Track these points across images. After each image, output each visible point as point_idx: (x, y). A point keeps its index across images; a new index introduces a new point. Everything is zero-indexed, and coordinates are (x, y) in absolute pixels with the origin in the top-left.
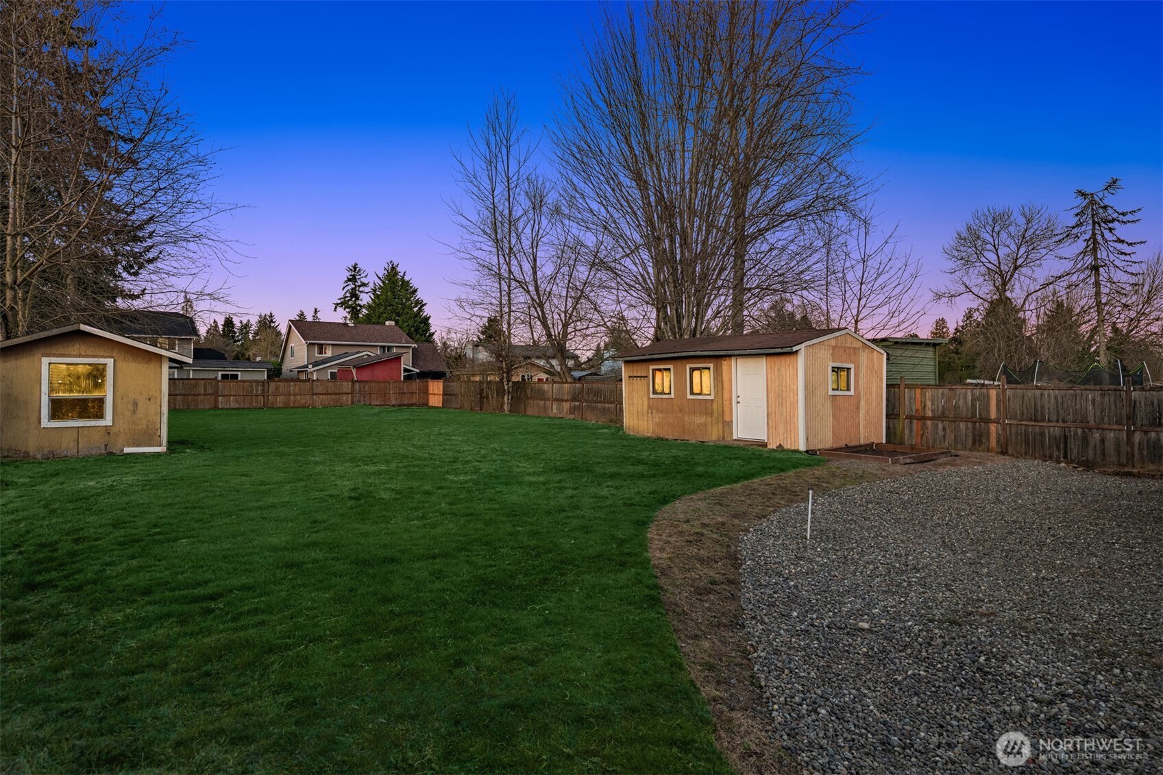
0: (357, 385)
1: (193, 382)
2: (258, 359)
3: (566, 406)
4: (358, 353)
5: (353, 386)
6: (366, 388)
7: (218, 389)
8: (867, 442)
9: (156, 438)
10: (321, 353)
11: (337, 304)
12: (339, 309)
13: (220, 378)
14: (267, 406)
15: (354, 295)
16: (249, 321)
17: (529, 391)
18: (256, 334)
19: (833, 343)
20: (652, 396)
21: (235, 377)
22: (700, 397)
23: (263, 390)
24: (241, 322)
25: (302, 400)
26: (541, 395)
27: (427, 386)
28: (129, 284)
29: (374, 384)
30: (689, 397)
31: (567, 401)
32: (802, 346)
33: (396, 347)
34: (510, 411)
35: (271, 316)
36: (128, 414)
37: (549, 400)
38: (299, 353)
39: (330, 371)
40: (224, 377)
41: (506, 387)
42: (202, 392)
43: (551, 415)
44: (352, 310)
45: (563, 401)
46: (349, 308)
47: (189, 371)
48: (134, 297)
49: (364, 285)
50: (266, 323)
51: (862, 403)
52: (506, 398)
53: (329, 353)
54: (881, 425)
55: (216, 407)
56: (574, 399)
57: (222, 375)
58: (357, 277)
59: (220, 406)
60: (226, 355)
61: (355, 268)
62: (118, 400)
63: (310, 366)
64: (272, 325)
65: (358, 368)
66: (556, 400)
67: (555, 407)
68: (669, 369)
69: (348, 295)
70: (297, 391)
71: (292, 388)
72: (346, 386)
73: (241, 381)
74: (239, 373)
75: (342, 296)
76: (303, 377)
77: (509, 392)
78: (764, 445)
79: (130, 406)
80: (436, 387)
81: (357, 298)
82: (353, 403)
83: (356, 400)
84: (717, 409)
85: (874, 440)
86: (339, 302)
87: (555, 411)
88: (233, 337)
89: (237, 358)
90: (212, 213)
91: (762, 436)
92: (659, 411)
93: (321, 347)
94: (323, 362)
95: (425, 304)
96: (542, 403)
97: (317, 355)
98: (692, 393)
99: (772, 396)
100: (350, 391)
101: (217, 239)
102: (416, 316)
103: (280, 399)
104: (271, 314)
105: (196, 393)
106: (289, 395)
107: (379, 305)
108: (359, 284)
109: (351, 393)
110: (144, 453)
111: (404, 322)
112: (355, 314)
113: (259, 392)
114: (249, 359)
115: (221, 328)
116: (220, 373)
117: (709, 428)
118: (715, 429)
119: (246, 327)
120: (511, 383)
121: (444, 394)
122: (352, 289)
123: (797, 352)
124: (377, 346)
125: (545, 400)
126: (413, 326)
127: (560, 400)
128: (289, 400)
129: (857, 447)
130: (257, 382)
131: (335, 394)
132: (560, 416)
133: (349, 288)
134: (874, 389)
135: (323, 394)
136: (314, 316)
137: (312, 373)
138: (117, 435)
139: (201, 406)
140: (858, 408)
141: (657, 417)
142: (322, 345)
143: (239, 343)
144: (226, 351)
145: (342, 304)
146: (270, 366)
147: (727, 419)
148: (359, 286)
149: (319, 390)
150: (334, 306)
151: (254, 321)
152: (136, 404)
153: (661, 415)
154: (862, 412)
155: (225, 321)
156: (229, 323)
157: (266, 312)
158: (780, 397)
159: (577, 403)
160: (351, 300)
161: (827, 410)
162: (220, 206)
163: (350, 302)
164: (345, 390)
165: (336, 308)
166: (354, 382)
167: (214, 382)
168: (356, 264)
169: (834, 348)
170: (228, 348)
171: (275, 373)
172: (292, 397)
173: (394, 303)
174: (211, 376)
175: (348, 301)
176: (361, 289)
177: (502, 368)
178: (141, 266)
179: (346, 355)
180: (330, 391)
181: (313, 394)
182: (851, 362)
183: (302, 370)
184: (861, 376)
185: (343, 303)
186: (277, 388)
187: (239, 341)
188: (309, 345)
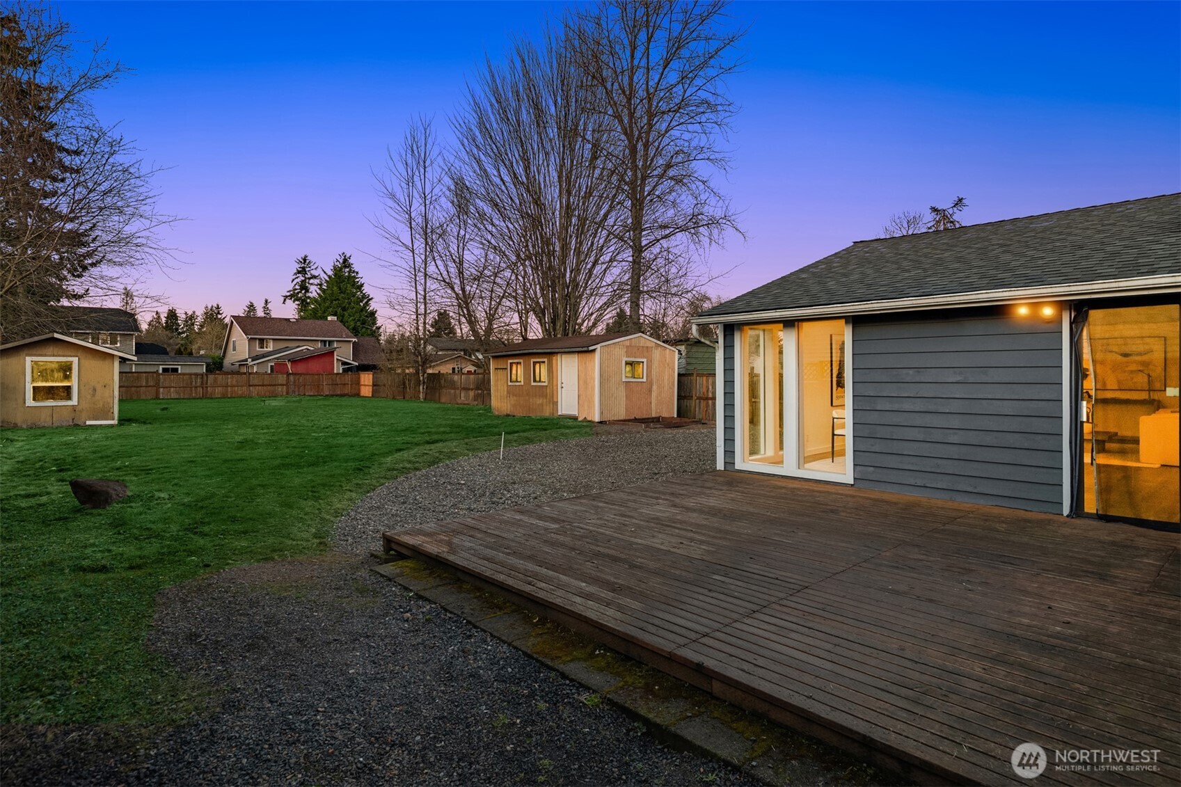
0: (292, 378)
1: (135, 375)
2: (202, 352)
3: (472, 394)
4: (298, 347)
5: (288, 378)
6: (301, 380)
7: (159, 380)
8: (658, 416)
9: (110, 414)
10: (262, 347)
11: (286, 297)
12: (288, 301)
13: (161, 371)
14: (205, 396)
15: (304, 287)
16: (194, 312)
17: (442, 382)
18: (202, 326)
19: (628, 343)
20: (510, 384)
21: (176, 370)
22: (539, 384)
23: (202, 382)
24: (186, 313)
25: (239, 391)
26: (452, 385)
27: (359, 378)
28: (75, 286)
29: (308, 377)
30: (533, 384)
31: (472, 390)
32: (598, 346)
33: (337, 341)
34: (425, 399)
35: (218, 308)
36: (89, 397)
37: (458, 389)
38: (240, 346)
39: (270, 364)
40: (164, 370)
41: (421, 378)
42: (144, 384)
43: (459, 402)
44: (302, 303)
45: (469, 389)
46: (298, 300)
47: (131, 365)
48: (77, 297)
49: (314, 277)
50: (213, 315)
51: (655, 387)
52: (421, 387)
53: (271, 347)
54: (673, 404)
55: (157, 398)
56: (477, 388)
57: (163, 369)
58: (307, 269)
59: (161, 397)
60: (168, 350)
61: (305, 260)
62: (82, 387)
63: (250, 360)
64: (219, 316)
65: (294, 362)
66: (464, 389)
67: (462, 395)
68: (544, 362)
69: (297, 287)
70: (234, 383)
71: (229, 380)
72: (282, 379)
73: (180, 374)
74: (179, 367)
75: (291, 289)
76: (244, 370)
77: (424, 382)
78: (575, 418)
79: (91, 391)
80: (367, 378)
81: (307, 290)
82: (287, 393)
83: (291, 390)
84: (548, 393)
85: (665, 414)
86: (288, 294)
87: (463, 398)
88: (177, 329)
89: (179, 352)
90: (153, 224)
91: (574, 412)
92: (514, 395)
93: (262, 341)
94: (264, 356)
95: (372, 299)
96: (453, 391)
97: (258, 349)
98: (535, 381)
99: (581, 382)
100: (285, 383)
101: (156, 247)
102: (362, 310)
103: (218, 390)
104: (218, 305)
105: (139, 385)
106: (227, 386)
107: (324, 300)
108: (309, 276)
109: (286, 385)
110: (101, 425)
111: (350, 316)
112: (305, 307)
113: (198, 384)
114: (191, 354)
115: (164, 320)
116: (161, 367)
117: (545, 407)
118: (548, 407)
119: (191, 318)
120: (426, 375)
121: (374, 385)
122: (302, 281)
123: (594, 350)
124: (318, 340)
125: (455, 389)
126: (359, 320)
127: (466, 389)
128: (227, 391)
129: (648, 419)
130: (196, 375)
131: (270, 385)
132: (466, 402)
133: (298, 280)
134: (666, 377)
135: (259, 386)
136: (264, 307)
137: (252, 366)
138: (81, 412)
139: (143, 397)
140: (650, 391)
141: (513, 400)
142: (263, 340)
143: (184, 335)
144: (169, 345)
145: (291, 296)
146: (210, 361)
147: (555, 400)
148: (310, 279)
149: (256, 382)
150: (283, 298)
151: (200, 312)
152: (95, 390)
153: (515, 398)
154: (654, 394)
155: (168, 314)
156: (172, 315)
157: (212, 303)
158: (585, 382)
159: (480, 392)
160: (300, 292)
161: (622, 393)
162: (161, 218)
163: (298, 295)
164: (280, 382)
165: (285, 300)
166: (288, 374)
167: (155, 375)
168: (306, 256)
169: (627, 347)
170: (171, 341)
171: (216, 366)
172: (229, 388)
173: (340, 298)
174: (153, 369)
175: (298, 293)
176: (311, 281)
177: (418, 362)
178: (85, 268)
179: (287, 348)
180: (265, 383)
181: (250, 386)
182: (644, 357)
183: (243, 363)
184: (654, 367)
185: (293, 296)
186: (215, 380)
187: (183, 333)
188: (250, 340)
